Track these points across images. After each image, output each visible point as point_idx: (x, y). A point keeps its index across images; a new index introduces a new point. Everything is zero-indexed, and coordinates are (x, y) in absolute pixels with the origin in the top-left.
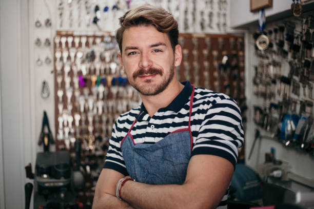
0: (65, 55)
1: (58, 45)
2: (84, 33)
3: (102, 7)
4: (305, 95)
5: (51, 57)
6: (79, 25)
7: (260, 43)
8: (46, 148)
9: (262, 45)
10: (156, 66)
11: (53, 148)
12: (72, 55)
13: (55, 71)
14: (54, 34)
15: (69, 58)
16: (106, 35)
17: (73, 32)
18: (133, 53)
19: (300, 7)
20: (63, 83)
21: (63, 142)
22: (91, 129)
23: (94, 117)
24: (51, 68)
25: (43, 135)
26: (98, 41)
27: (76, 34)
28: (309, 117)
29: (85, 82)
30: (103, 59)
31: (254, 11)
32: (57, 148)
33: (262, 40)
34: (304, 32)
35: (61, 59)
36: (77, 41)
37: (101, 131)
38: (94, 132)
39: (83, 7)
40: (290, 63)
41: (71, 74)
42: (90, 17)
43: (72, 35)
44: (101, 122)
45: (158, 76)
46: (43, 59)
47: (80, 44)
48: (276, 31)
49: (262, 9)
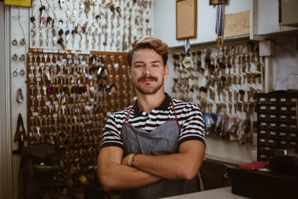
0: (38, 68)
1: (31, 60)
2: (51, 51)
3: (64, 31)
4: (219, 99)
5: (25, 70)
6: (47, 45)
7: (186, 63)
8: (21, 144)
9: (187, 64)
10: (153, 75)
11: (26, 144)
12: (42, 68)
13: (28, 81)
14: (27, 51)
15: (40, 71)
16: (67, 53)
17: (42, 49)
18: (139, 66)
19: (222, 41)
20: (36, 90)
21: (34, 138)
22: (56, 127)
23: (58, 117)
24: (24, 79)
25: (18, 134)
26: (61, 57)
27: (44, 51)
28: (224, 115)
29: (52, 91)
30: (65, 72)
31: (179, 39)
32: (29, 144)
33: (187, 61)
34: (221, 57)
35: (34, 71)
36: (46, 57)
37: (64, 128)
38: (58, 129)
39: (50, 30)
40: (207, 77)
41: (41, 83)
42: (56, 39)
43: (43, 53)
44: (63, 121)
45: (154, 82)
46: (18, 71)
47: (49, 59)
48: (194, 54)
49: (188, 39)
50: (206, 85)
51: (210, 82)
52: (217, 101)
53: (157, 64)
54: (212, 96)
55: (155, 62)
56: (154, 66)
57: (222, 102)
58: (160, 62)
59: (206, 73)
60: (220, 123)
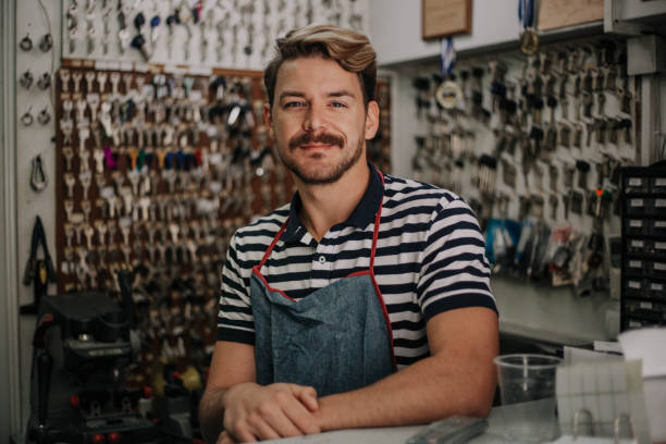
0: (81, 106)
1: (65, 87)
2: (114, 66)
3: (148, 17)
4: (527, 184)
5: (51, 111)
6: (106, 51)
7: (445, 96)
8: (40, 290)
9: (449, 99)
10: (331, 131)
11: (52, 290)
12: (94, 107)
13: (58, 140)
14: (57, 64)
15: (88, 112)
16: (155, 70)
17: (94, 61)
18: (295, 104)
20: (77, 161)
21: (73, 277)
22: (127, 251)
23: (131, 227)
24: (48, 132)
25: (34, 265)
26: (140, 81)
27: (99, 66)
29: (115, 162)
30: (150, 117)
31: (428, 39)
32: (61, 290)
33: (448, 91)
34: (531, 80)
35: (74, 113)
36: (102, 79)
37: (146, 254)
38: (133, 256)
39: (114, 15)
40: (496, 132)
41: (90, 144)
42: (127, 36)
43: (93, 69)
44: (145, 237)
45: (335, 149)
46: (35, 113)
47: (109, 85)
48: (465, 76)
49: (449, 37)
50: (494, 152)
51: (505, 144)
52: (521, 190)
53: (343, 99)
54: (509, 177)
55: (338, 95)
56: (336, 104)
57: (534, 191)
58: (352, 96)
59: (495, 121)
60: (529, 244)
